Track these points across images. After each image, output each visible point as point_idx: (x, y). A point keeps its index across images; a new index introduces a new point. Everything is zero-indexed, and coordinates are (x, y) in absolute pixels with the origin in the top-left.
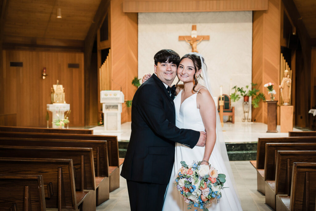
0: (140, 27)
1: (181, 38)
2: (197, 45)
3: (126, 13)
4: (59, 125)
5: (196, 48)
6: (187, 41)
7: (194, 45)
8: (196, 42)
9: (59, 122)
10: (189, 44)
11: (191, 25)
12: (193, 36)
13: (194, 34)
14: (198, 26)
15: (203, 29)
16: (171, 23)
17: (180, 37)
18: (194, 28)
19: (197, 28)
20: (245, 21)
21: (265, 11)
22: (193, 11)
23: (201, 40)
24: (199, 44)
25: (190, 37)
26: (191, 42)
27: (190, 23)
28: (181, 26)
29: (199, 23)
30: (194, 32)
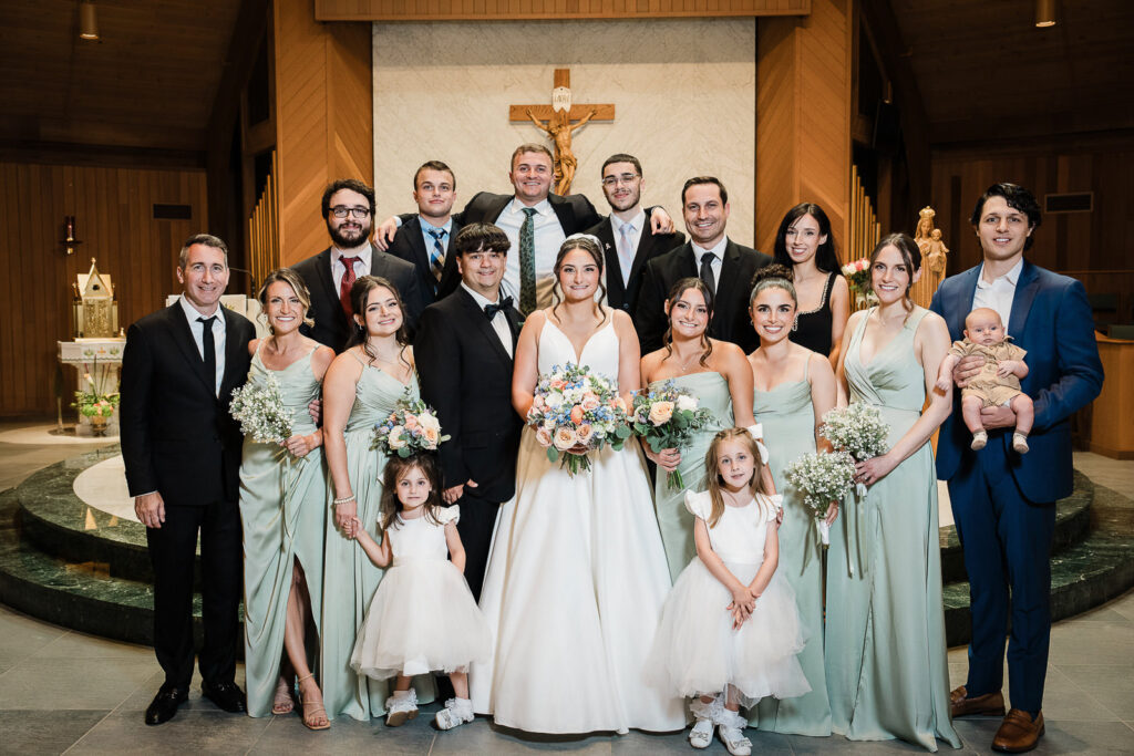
0: (382, 76)
1: (519, 114)
2: (571, 137)
3: (324, 23)
4: (94, 413)
5: (569, 147)
6: (540, 123)
7: (563, 137)
8: (569, 127)
9: (96, 402)
10: (547, 134)
11: (551, 69)
12: (557, 107)
13: (563, 100)
14: (577, 73)
15: (592, 83)
16: (485, 62)
17: (513, 109)
18: (561, 79)
19: (573, 81)
20: (732, 58)
21: (800, 20)
22: (558, 16)
23: (584, 120)
24: (578, 133)
25: (548, 108)
26: (553, 124)
27: (548, 62)
28: (519, 71)
29: (579, 62)
30: (562, 92)
